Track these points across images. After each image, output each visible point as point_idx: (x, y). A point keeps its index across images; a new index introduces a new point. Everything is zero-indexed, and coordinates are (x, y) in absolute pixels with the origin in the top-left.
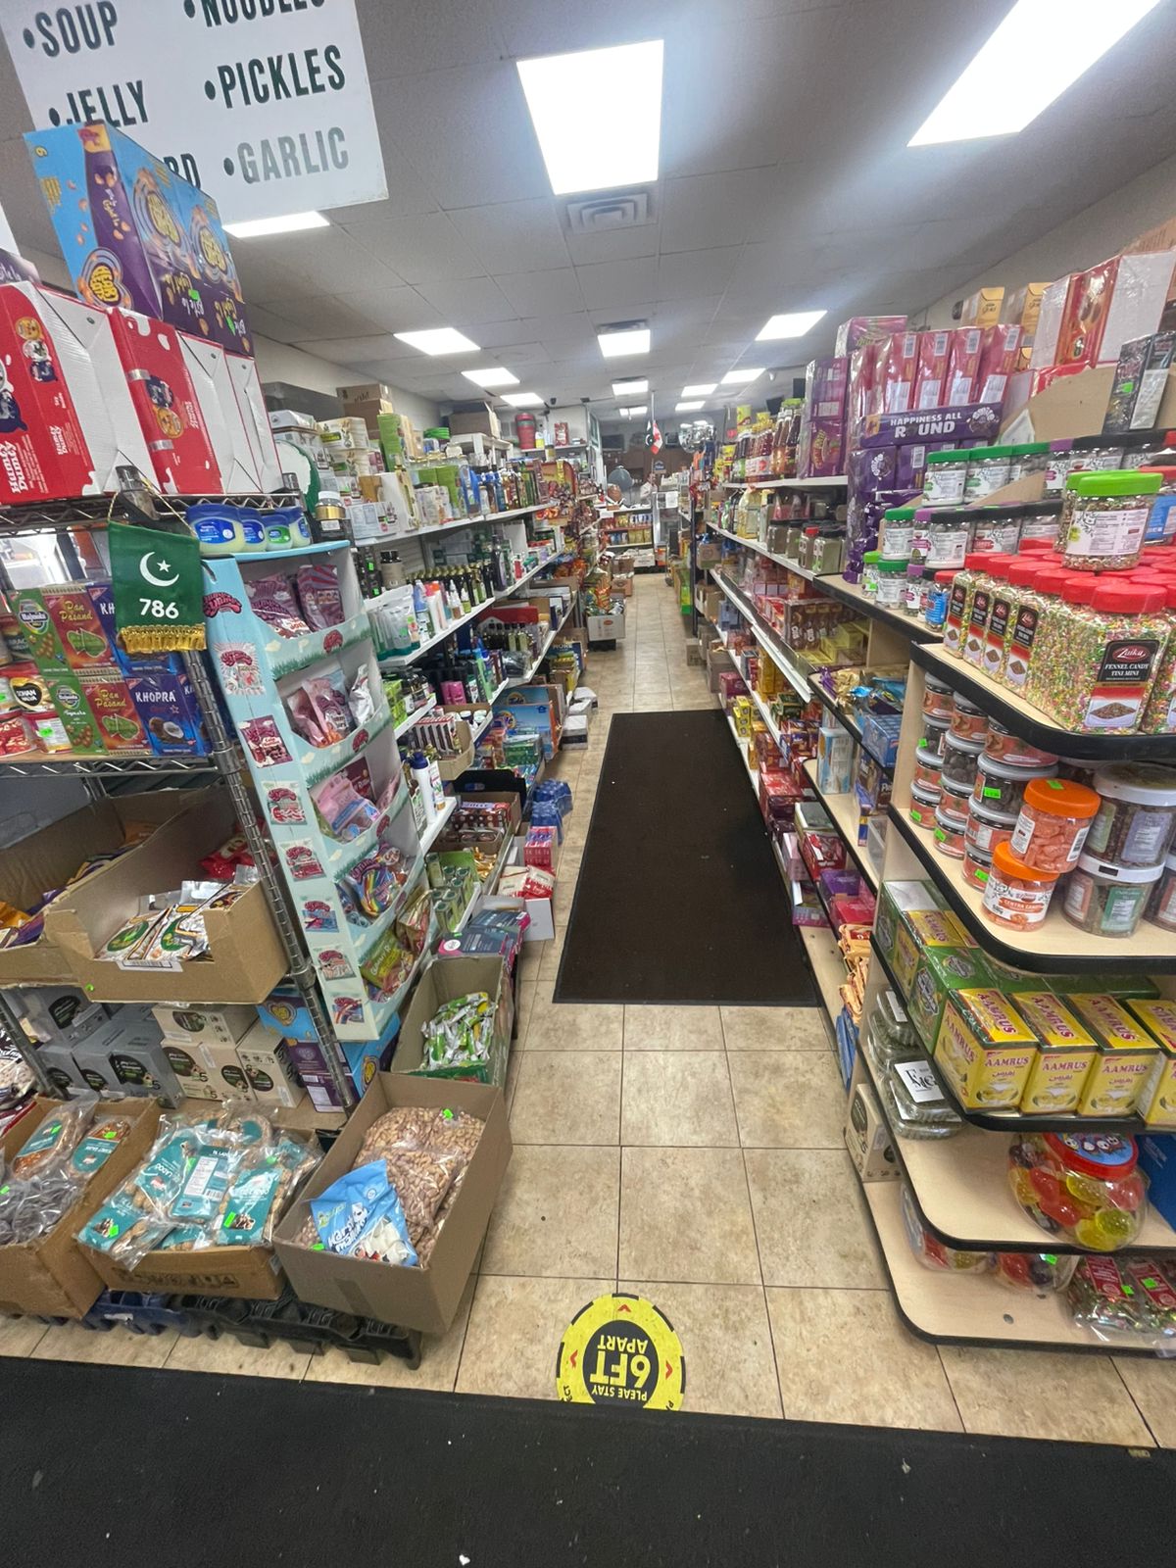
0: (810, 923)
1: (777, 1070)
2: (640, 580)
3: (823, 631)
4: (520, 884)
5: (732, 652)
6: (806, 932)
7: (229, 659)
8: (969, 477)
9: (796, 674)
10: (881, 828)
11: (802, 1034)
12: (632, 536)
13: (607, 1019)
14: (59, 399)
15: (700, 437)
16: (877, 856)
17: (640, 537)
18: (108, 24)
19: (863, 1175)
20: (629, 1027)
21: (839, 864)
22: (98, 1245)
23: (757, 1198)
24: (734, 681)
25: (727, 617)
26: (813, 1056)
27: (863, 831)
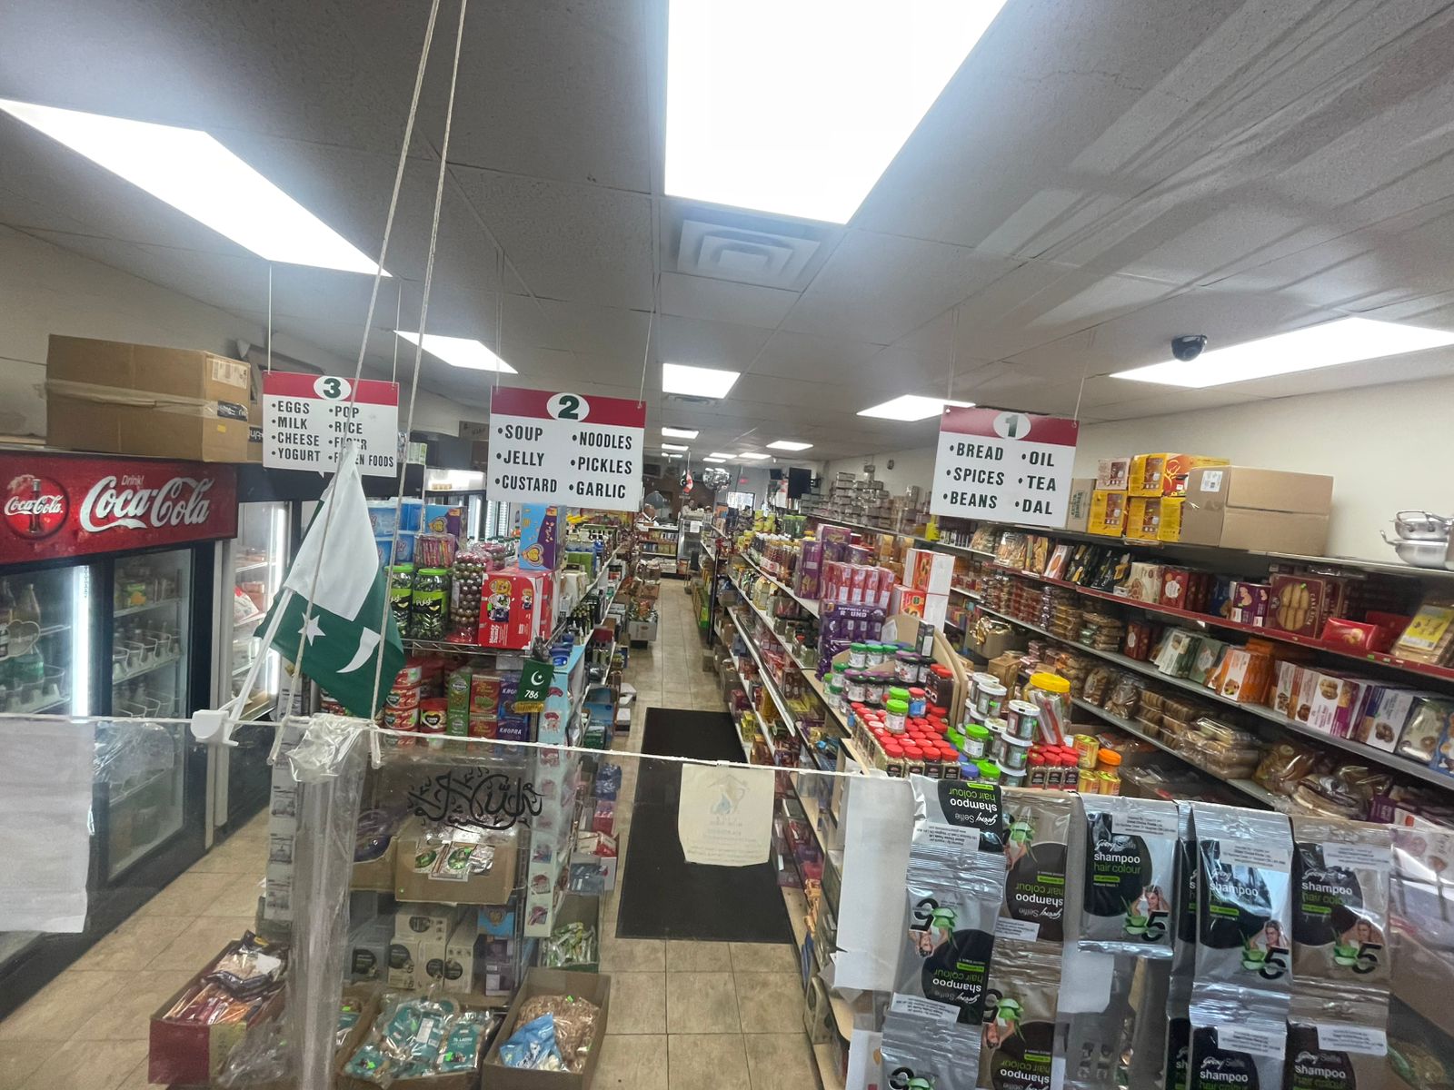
0: (788, 885)
1: (765, 984)
2: (666, 584)
3: (803, 689)
4: (593, 845)
5: (742, 676)
6: (785, 890)
7: (548, 716)
8: (867, 657)
9: (787, 715)
10: (827, 821)
11: (780, 962)
12: (660, 548)
13: (655, 950)
14: (528, 616)
15: (719, 479)
16: (825, 837)
17: (667, 549)
18: (537, 435)
19: (813, 1039)
20: (669, 956)
21: (807, 842)
22: (363, 1074)
23: (752, 1063)
24: (742, 697)
25: (738, 647)
26: (786, 977)
27: (820, 821)
